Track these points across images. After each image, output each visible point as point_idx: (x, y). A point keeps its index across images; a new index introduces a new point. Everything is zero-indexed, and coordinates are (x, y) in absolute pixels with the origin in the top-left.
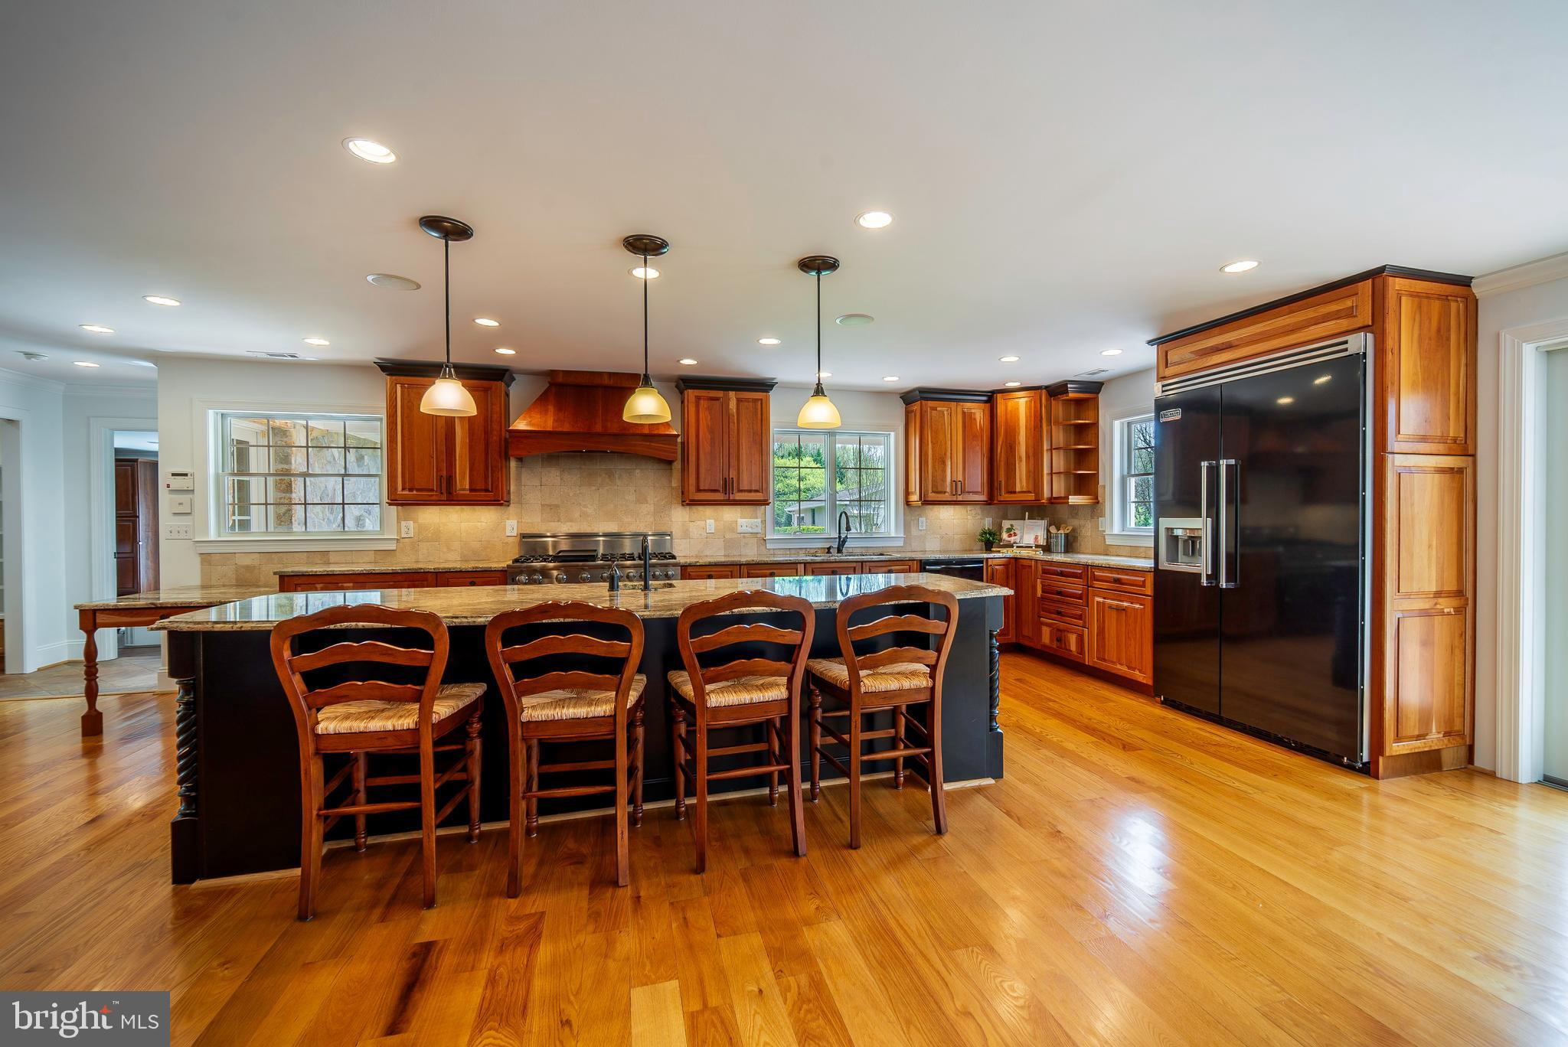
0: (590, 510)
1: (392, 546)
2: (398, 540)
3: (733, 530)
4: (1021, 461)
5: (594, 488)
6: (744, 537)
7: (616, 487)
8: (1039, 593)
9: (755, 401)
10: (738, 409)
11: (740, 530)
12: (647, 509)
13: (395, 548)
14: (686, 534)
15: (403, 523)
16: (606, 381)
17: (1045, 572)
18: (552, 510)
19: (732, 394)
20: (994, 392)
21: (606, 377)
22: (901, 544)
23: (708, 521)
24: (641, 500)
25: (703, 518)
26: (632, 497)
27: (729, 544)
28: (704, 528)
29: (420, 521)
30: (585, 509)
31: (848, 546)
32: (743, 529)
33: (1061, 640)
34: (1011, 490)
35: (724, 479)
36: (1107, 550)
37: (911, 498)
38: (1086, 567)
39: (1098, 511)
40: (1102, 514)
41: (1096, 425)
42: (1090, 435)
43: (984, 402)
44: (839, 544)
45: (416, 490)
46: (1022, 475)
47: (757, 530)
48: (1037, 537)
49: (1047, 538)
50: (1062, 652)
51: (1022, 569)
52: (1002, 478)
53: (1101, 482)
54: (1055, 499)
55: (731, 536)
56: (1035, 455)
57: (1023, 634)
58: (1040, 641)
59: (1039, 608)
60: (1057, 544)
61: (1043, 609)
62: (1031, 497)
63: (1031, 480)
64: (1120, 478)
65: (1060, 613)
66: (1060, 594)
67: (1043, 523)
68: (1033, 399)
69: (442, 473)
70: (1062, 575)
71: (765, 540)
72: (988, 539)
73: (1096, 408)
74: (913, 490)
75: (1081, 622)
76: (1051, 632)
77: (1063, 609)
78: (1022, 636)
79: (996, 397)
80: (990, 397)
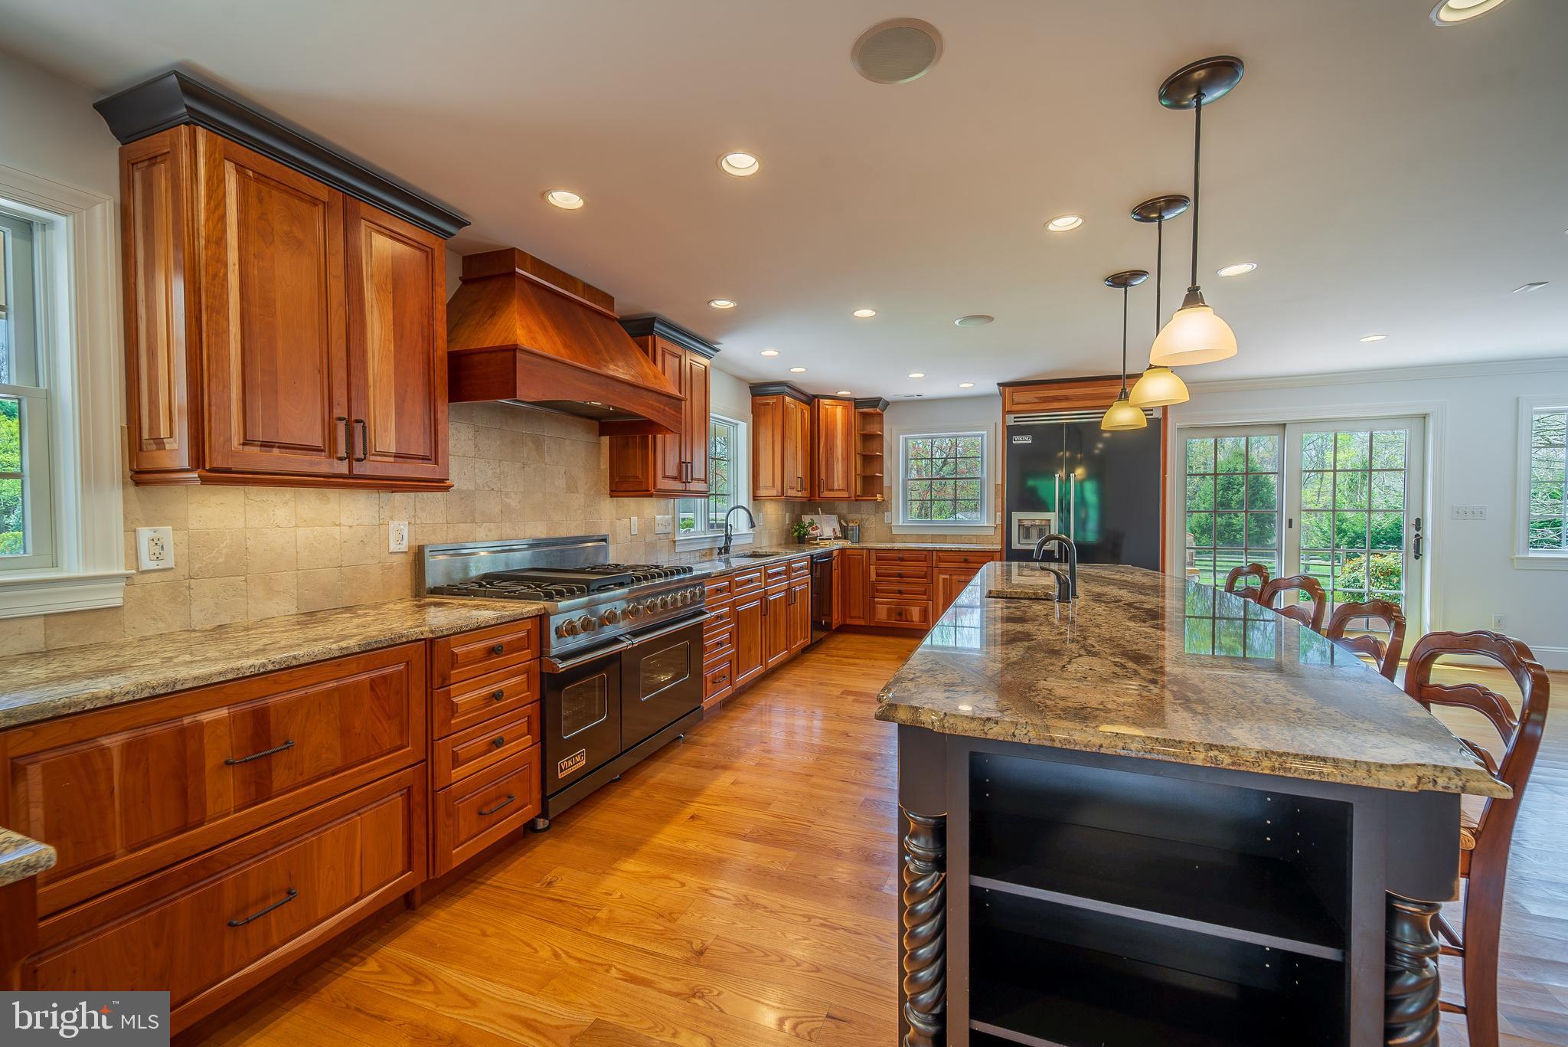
1: (112, 597)
2: (128, 577)
3: (652, 530)
4: (838, 462)
6: (660, 539)
8: (873, 577)
9: (702, 366)
10: (691, 374)
11: (656, 530)
12: (577, 501)
13: (119, 602)
15: (145, 533)
16: (580, 295)
17: (878, 559)
18: (463, 500)
19: (688, 354)
20: (815, 396)
21: (580, 288)
24: (572, 486)
27: (651, 548)
28: (630, 528)
29: (194, 524)
30: (507, 500)
31: (735, 544)
32: (659, 529)
33: (901, 614)
34: (830, 488)
35: (681, 463)
36: (893, 538)
37: (762, 493)
38: (932, 551)
39: (882, 507)
40: (888, 509)
41: (881, 436)
42: (875, 444)
43: (809, 404)
44: (726, 543)
45: (279, 447)
46: (839, 475)
47: (669, 529)
48: (834, 530)
49: (841, 531)
50: (903, 624)
51: (849, 559)
52: (823, 476)
53: (886, 483)
54: (858, 496)
55: (649, 538)
56: (847, 458)
57: (852, 615)
58: (874, 619)
59: (873, 590)
60: (853, 537)
61: (877, 591)
62: (845, 494)
63: (845, 480)
64: (903, 480)
65: (900, 592)
66: (900, 576)
67: (835, 517)
68: (845, 407)
69: (340, 411)
70: (902, 560)
71: (674, 542)
72: (800, 532)
73: (881, 422)
74: (768, 485)
75: (925, 597)
76: (889, 609)
77: (903, 588)
78: (850, 617)
79: (819, 401)
80: (811, 401)
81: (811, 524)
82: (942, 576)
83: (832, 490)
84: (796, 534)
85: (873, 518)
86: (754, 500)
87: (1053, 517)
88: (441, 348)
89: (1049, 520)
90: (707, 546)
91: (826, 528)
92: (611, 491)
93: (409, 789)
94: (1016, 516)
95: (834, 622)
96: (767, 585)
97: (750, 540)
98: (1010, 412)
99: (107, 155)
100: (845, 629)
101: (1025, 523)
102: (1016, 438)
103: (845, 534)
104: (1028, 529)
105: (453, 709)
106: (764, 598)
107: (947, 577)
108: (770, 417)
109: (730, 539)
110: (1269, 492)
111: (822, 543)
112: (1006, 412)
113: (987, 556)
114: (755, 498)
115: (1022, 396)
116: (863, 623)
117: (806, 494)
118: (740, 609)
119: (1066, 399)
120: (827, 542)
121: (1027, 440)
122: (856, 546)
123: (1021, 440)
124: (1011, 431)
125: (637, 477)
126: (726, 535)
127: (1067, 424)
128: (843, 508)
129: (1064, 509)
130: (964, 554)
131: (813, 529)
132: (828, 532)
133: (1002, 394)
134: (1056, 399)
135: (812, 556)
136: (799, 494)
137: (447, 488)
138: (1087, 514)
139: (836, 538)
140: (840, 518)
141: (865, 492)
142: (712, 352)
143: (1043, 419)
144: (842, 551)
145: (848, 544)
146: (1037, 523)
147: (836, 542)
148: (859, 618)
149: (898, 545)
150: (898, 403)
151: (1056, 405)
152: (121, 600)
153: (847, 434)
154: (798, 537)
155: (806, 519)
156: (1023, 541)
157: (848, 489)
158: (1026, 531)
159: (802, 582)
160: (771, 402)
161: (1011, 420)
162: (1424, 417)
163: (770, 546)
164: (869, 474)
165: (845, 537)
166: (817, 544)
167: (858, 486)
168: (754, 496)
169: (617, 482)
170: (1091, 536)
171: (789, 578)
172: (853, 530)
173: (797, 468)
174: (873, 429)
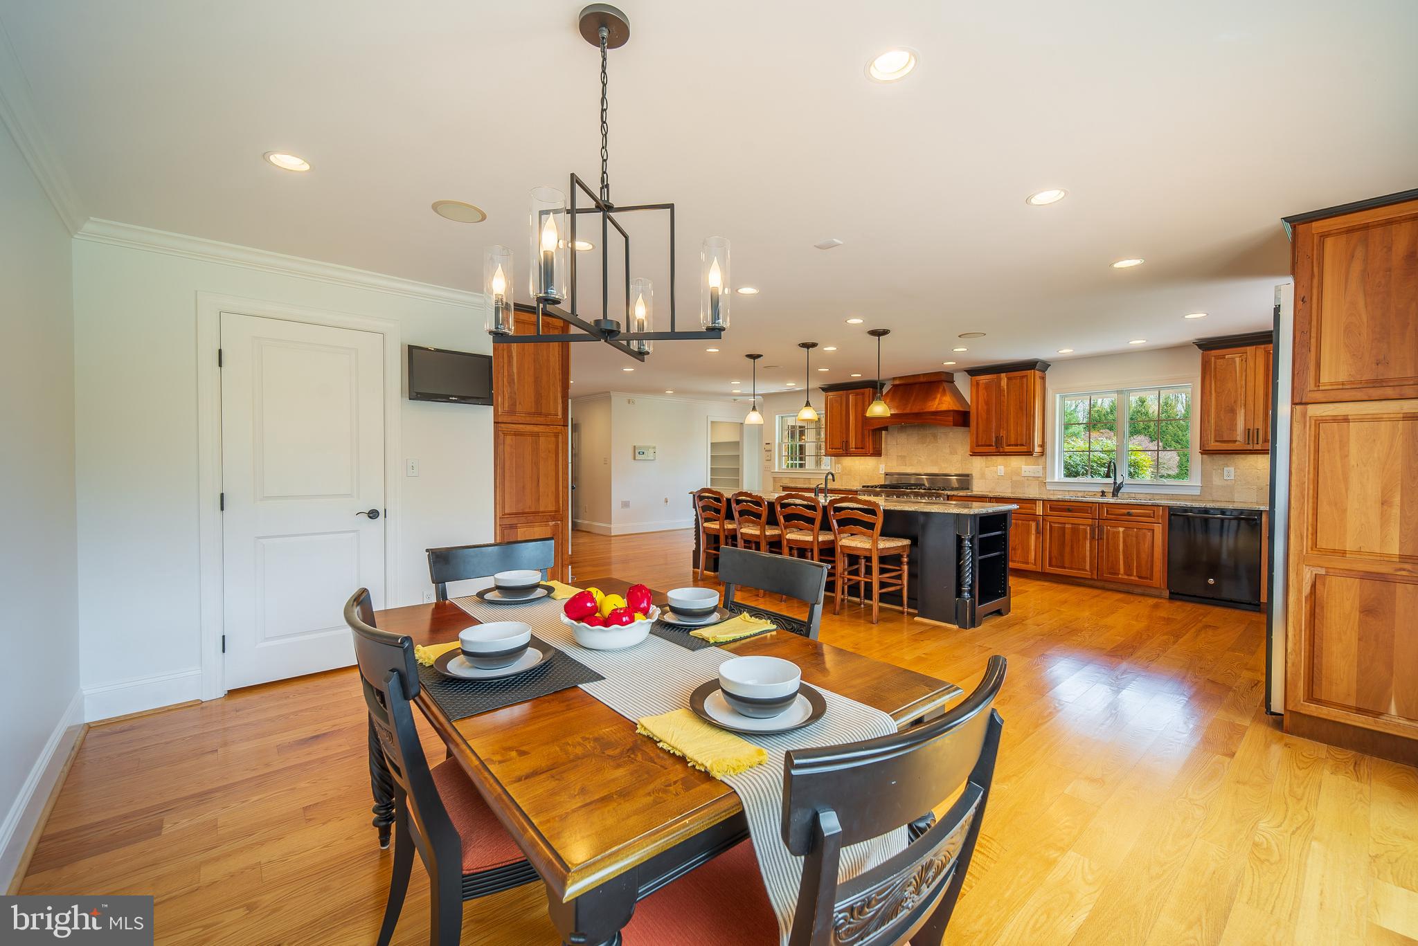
0: (923, 460)
3: (1018, 474)
5: (925, 445)
6: (1028, 480)
7: (937, 444)
9: (1023, 377)
10: (1007, 385)
11: (1023, 474)
12: (956, 458)
14: (983, 476)
16: (922, 380)
18: (902, 458)
19: (1003, 375)
21: (922, 377)
22: (1197, 492)
23: (999, 467)
24: (953, 452)
25: (995, 465)
26: (948, 451)
27: (1015, 484)
28: (996, 472)
32: (1026, 474)
35: (996, 437)
47: (1038, 475)
55: (1016, 478)
71: (1045, 482)
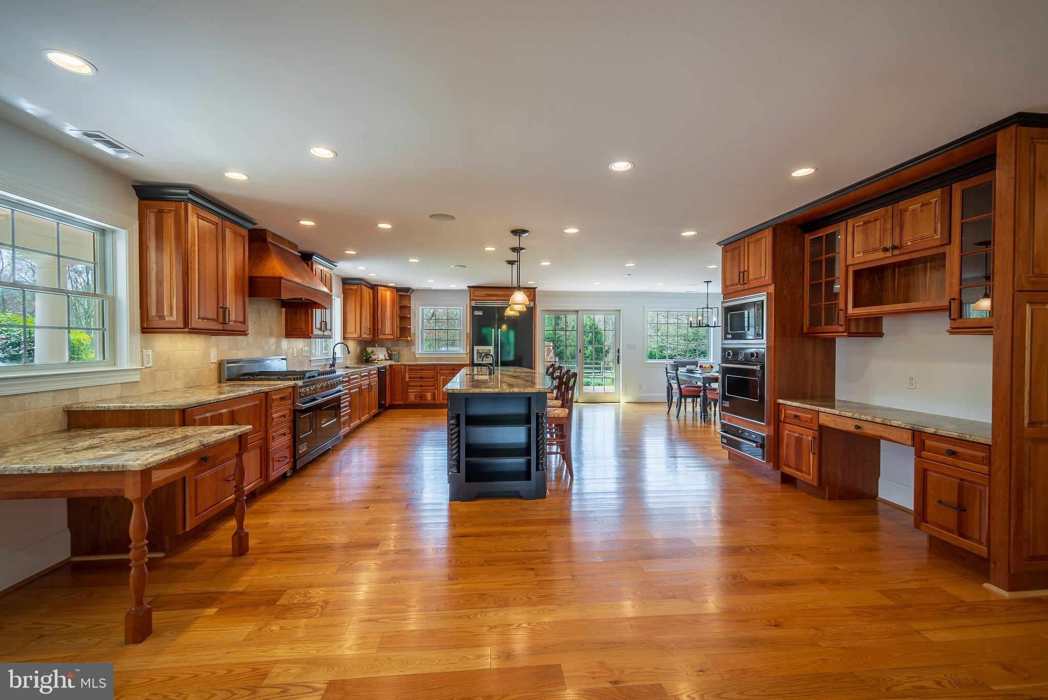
2: (141, 370)
4: (387, 320)
6: (305, 359)
8: (407, 379)
12: (273, 340)
15: (145, 353)
17: (409, 370)
20: (376, 285)
23: (294, 349)
25: (292, 347)
26: (267, 331)
28: (292, 353)
29: (157, 349)
31: (337, 362)
32: (304, 354)
33: (422, 397)
34: (384, 333)
35: (322, 321)
36: (416, 359)
37: (348, 336)
38: (437, 365)
39: (410, 343)
40: (414, 345)
41: (410, 307)
42: (407, 311)
43: (372, 289)
44: (333, 362)
45: (206, 319)
46: (388, 327)
47: (308, 354)
48: (385, 355)
49: (388, 356)
50: (423, 402)
51: (394, 370)
52: (380, 327)
53: (412, 331)
54: (398, 338)
55: (301, 358)
56: (392, 318)
57: (396, 399)
58: (408, 400)
59: (408, 386)
60: (395, 358)
61: (410, 386)
62: (392, 337)
63: (391, 329)
64: (421, 330)
65: (421, 386)
66: (421, 378)
67: (384, 349)
68: (392, 292)
69: (221, 305)
70: (422, 370)
71: (310, 361)
72: (367, 357)
73: (410, 300)
74: (352, 332)
75: (434, 388)
76: (415, 395)
77: (423, 384)
78: (395, 400)
79: (377, 288)
80: (374, 287)
81: (372, 352)
82: (442, 377)
83: (385, 334)
84: (364, 358)
85: (405, 349)
86: (344, 339)
87: (491, 348)
88: (247, 275)
89: (490, 350)
90: (324, 363)
91: (380, 355)
92: (286, 335)
93: (261, 447)
94: (476, 348)
95: (387, 403)
96: (361, 381)
97: (342, 361)
98: (473, 300)
99: (133, 204)
100: (392, 407)
101: (480, 351)
102: (476, 312)
103: (391, 357)
104: (481, 354)
105: (273, 419)
106: (360, 387)
107: (445, 377)
108: (354, 296)
109: (335, 360)
110: (601, 337)
111: (379, 362)
112: (471, 300)
113: (462, 366)
114: (345, 338)
115: (479, 293)
116: (401, 403)
117: (371, 336)
118: (352, 391)
119: (497, 295)
120: (382, 362)
121: (480, 313)
122: (397, 363)
123: (477, 313)
124: (474, 309)
125: (301, 328)
126: (333, 358)
127: (497, 307)
128: (389, 344)
129: (496, 346)
130: (453, 366)
131: (374, 355)
132: (381, 357)
133: (470, 291)
134: (493, 295)
135: (378, 368)
136: (368, 337)
137: (246, 335)
138: (510, 349)
139: (386, 360)
140: (388, 349)
141: (401, 336)
142: (333, 266)
143: (490, 304)
144: (391, 366)
145: (393, 363)
146: (485, 351)
147: (386, 361)
148: (400, 400)
149: (420, 363)
150: (417, 290)
151: (492, 298)
152: (139, 379)
153: (393, 306)
154: (365, 359)
155: (369, 350)
156: (479, 359)
157: (393, 334)
158: (479, 353)
159: (375, 380)
160: (354, 288)
161: (473, 304)
162: (620, 311)
163: (351, 364)
164: (404, 326)
165: (391, 359)
166: (376, 363)
167: (397, 332)
168: (344, 338)
169: (290, 331)
170: (511, 357)
171: (369, 379)
172: (395, 355)
173: (367, 323)
174: (405, 303)
